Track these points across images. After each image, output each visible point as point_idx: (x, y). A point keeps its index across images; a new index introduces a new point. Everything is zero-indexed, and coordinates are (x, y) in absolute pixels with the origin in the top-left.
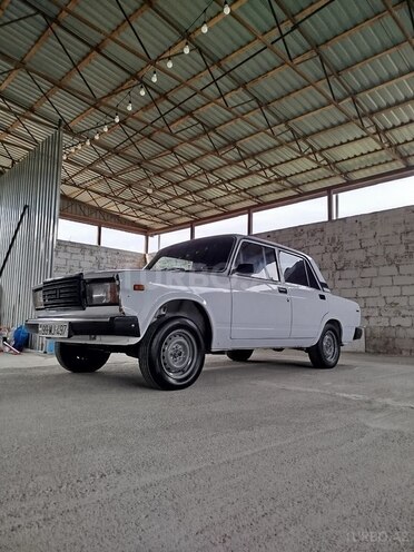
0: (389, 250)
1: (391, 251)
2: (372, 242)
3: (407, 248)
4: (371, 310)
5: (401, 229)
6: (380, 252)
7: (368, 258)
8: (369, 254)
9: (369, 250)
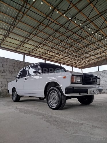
0: (10, 69)
1: (11, 70)
2: (6, 66)
3: (14, 70)
4: (3, 85)
5: (14, 65)
6: (8, 69)
7: (4, 70)
8: (4, 69)
9: (5, 68)
